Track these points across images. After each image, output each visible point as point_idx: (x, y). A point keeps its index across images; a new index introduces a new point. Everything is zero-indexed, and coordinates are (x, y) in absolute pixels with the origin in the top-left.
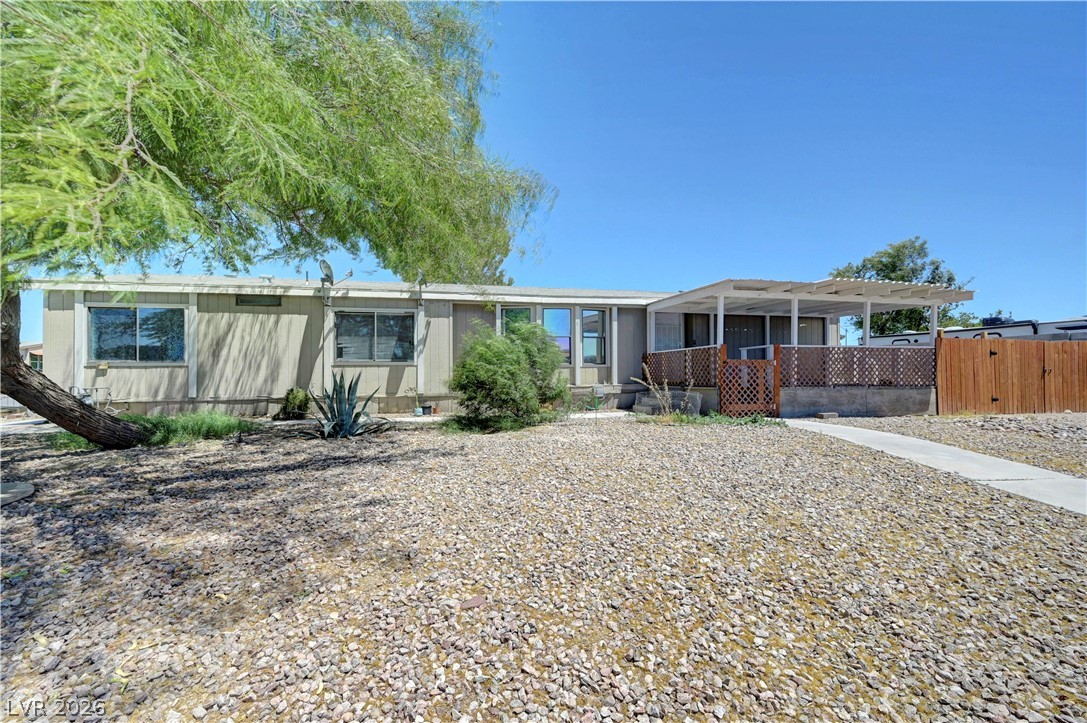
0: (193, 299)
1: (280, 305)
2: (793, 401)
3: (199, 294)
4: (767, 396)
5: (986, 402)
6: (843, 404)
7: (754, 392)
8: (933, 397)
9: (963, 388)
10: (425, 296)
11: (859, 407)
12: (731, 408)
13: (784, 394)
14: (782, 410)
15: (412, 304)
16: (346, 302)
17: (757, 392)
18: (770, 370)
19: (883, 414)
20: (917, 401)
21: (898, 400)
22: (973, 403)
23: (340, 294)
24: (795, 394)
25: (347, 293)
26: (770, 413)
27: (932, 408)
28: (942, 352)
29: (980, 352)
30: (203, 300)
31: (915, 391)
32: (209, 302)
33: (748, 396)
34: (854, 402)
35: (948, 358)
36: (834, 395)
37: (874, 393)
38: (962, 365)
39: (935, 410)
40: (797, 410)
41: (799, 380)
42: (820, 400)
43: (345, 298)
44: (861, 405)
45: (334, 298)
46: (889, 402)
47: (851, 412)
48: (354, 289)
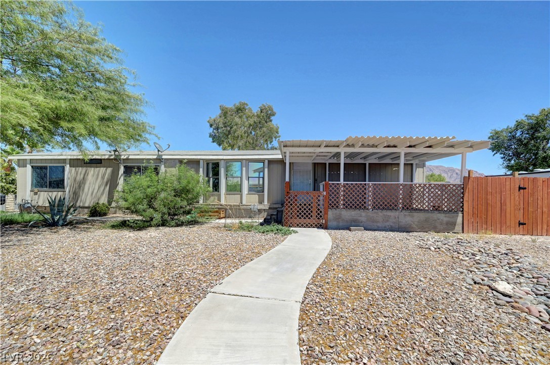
0: (68, 162)
1: (101, 163)
2: (338, 218)
3: (70, 159)
4: (319, 214)
5: (513, 225)
6: (378, 222)
7: (309, 212)
8: (460, 219)
9: (490, 213)
10: (164, 157)
11: (391, 224)
12: (291, 221)
13: (331, 214)
14: (330, 224)
15: (158, 161)
16: (129, 161)
17: (312, 212)
18: (321, 198)
19: (412, 230)
20: (445, 222)
21: (426, 220)
22: (498, 226)
23: (125, 158)
24: (340, 214)
25: (129, 157)
26: (321, 225)
27: (458, 228)
28: (470, 186)
29: (508, 187)
30: (72, 161)
31: (443, 215)
32: (75, 163)
33: (305, 214)
34: (388, 221)
35: (476, 191)
36: (371, 215)
37: (405, 215)
38: (489, 197)
39: (461, 229)
40: (341, 224)
41: (344, 205)
42: (360, 218)
43: (127, 159)
44: (394, 223)
45: (123, 159)
46: (418, 222)
47: (385, 227)
48: (132, 155)
